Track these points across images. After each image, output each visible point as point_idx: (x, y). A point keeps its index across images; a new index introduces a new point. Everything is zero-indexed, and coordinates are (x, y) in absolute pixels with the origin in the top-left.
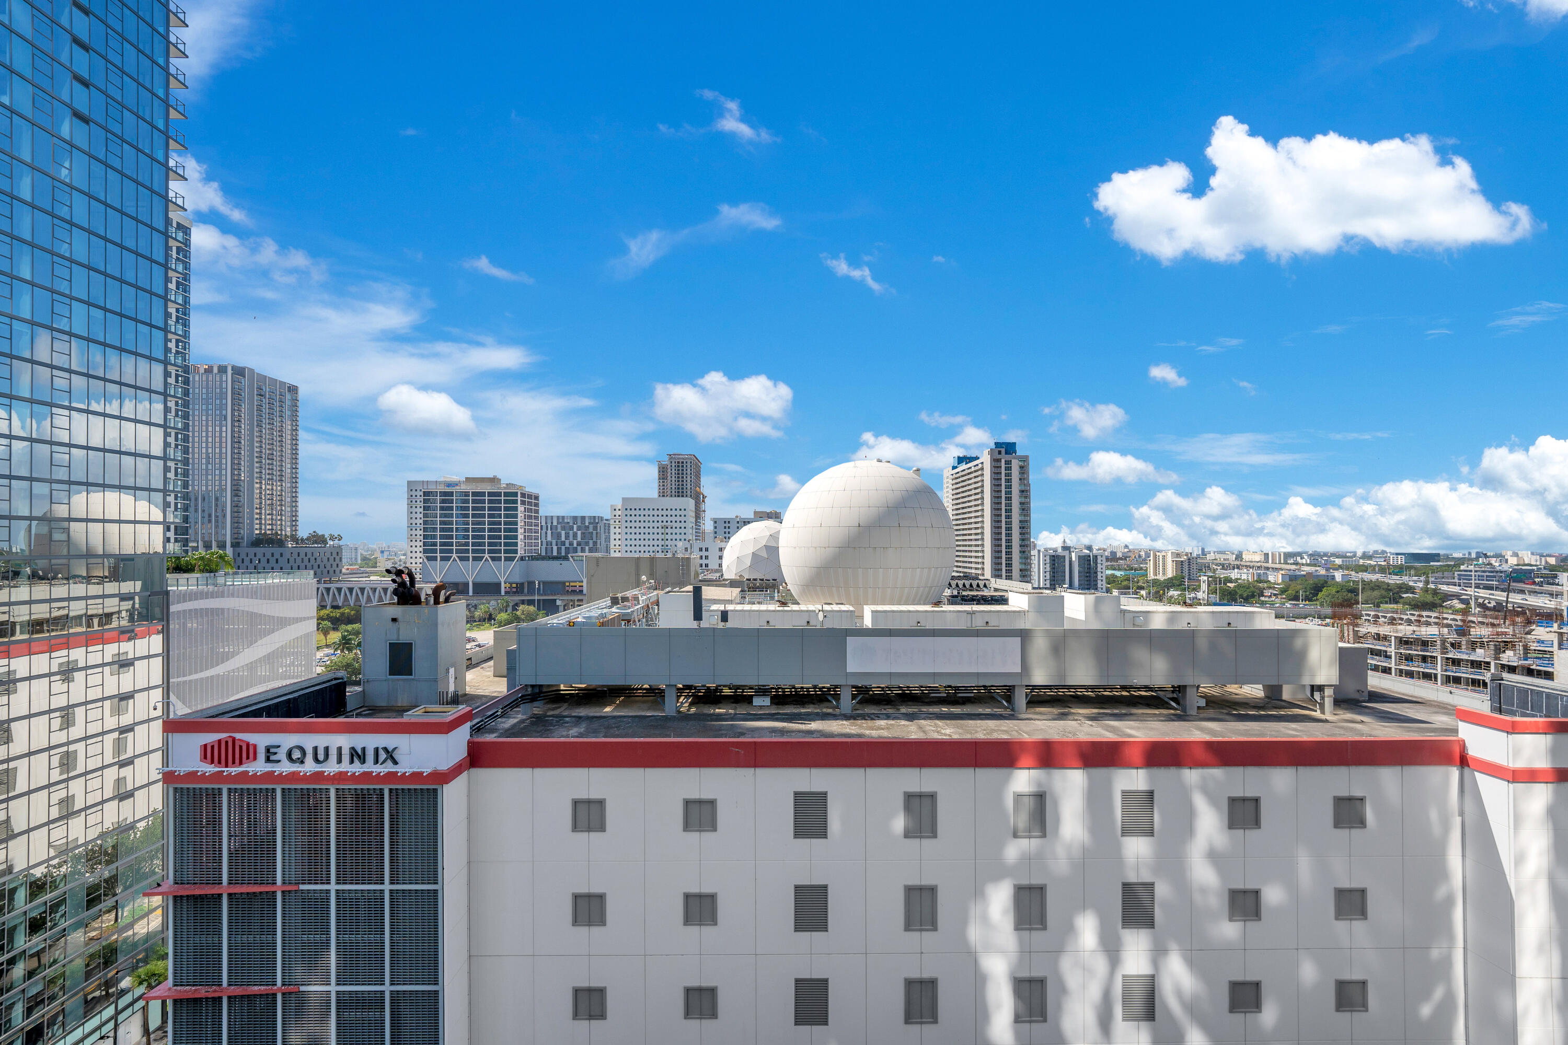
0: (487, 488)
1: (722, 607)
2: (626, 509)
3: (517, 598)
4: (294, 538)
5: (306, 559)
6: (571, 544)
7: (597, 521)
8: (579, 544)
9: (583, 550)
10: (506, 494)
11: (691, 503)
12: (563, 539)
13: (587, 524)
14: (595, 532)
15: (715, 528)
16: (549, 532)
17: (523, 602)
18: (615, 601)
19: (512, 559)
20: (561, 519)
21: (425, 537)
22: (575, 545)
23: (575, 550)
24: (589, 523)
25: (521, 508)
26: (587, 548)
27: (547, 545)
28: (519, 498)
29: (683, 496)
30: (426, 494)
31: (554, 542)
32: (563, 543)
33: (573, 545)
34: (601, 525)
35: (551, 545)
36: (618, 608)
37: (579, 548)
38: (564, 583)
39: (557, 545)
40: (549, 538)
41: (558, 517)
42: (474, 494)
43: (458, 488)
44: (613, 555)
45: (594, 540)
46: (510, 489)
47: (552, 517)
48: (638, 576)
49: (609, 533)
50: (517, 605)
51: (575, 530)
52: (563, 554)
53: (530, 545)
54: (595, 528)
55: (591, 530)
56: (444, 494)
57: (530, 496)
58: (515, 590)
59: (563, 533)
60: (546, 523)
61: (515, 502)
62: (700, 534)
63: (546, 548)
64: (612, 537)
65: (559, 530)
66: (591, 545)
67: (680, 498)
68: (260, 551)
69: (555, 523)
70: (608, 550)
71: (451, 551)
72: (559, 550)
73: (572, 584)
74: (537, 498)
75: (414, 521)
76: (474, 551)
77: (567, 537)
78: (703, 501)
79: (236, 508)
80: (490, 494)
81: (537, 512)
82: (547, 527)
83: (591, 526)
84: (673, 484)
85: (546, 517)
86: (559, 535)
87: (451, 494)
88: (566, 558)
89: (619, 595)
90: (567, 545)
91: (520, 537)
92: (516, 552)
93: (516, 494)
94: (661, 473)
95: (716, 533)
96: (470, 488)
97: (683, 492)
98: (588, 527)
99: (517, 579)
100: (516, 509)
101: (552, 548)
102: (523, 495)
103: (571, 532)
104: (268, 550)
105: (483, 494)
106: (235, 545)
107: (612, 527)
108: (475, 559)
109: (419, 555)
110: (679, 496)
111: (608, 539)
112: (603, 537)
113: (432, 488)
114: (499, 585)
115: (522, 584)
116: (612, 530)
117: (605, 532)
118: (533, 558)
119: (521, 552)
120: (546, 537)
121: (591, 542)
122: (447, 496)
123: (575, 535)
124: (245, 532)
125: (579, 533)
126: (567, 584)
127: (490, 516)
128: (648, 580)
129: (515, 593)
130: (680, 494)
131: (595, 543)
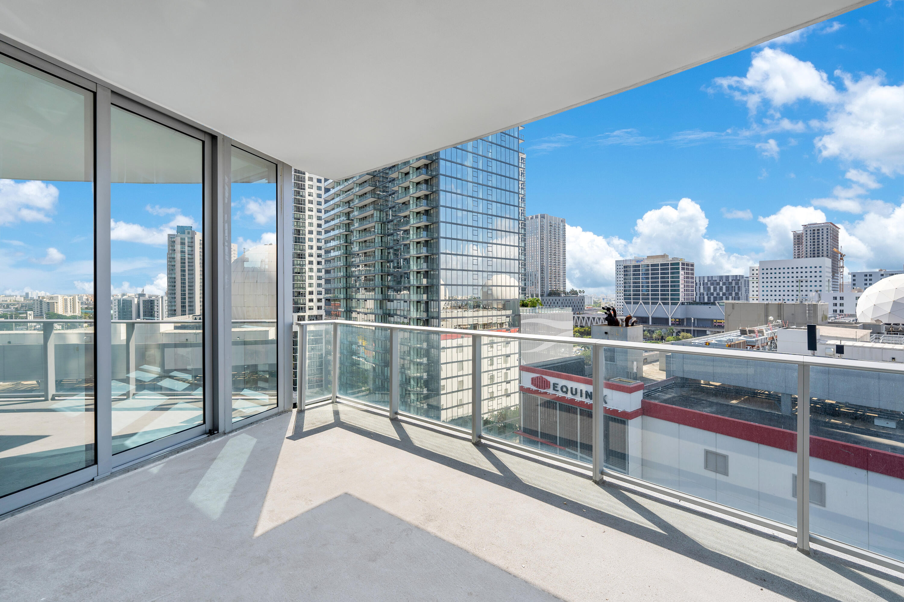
0: (660, 261)
1: (838, 343)
2: (763, 269)
3: (679, 328)
4: (564, 292)
5: (569, 302)
6: (718, 294)
7: (738, 278)
8: (724, 294)
9: (727, 299)
10: (672, 264)
11: (828, 262)
12: (712, 291)
13: (730, 281)
14: (737, 286)
15: (854, 280)
16: (702, 287)
17: (683, 331)
18: (743, 332)
19: (676, 304)
20: (710, 279)
21: (624, 290)
22: (721, 295)
23: (721, 299)
24: (732, 280)
25: (682, 272)
26: (730, 297)
27: (700, 295)
28: (680, 266)
29: (818, 256)
30: (625, 267)
31: (705, 293)
32: (712, 294)
33: (719, 295)
34: (742, 281)
35: (703, 295)
36: (744, 337)
37: (724, 297)
38: (712, 320)
39: (707, 295)
40: (702, 291)
41: (708, 277)
42: (652, 265)
43: (643, 262)
44: (751, 301)
45: (737, 291)
46: (674, 261)
47: (704, 277)
48: (767, 316)
49: (748, 286)
50: (679, 332)
51: (721, 285)
52: (712, 301)
53: (688, 295)
54: (737, 283)
55: (734, 285)
56: (635, 266)
57: (688, 265)
58: (678, 323)
59: (712, 287)
60: (700, 281)
61: (678, 269)
62: (836, 286)
63: (700, 297)
64: (751, 289)
65: (709, 285)
66: (734, 295)
67: (816, 258)
68: (551, 298)
69: (706, 281)
70: (747, 298)
71: (639, 299)
72: (709, 298)
73: (718, 321)
74: (692, 265)
75: (619, 282)
76: (652, 299)
77: (715, 289)
78: (842, 259)
79: (542, 278)
80: (662, 265)
81: (693, 274)
82: (700, 283)
83: (734, 282)
84: (809, 248)
85: (700, 277)
86: (709, 289)
87: (639, 266)
88: (714, 304)
89: (747, 329)
90: (715, 295)
91: (681, 290)
92: (678, 299)
93: (678, 264)
94: (796, 240)
95: (854, 284)
96: (650, 262)
97: (818, 253)
98: (731, 283)
99: (679, 316)
100: (678, 273)
101: (704, 297)
102: (683, 264)
103: (718, 287)
104: (554, 298)
105: (658, 265)
106: (542, 296)
107: (751, 283)
108: (653, 303)
109: (622, 301)
110: (814, 257)
111: (747, 291)
112: (743, 289)
113: (628, 264)
114: (668, 319)
115: (683, 320)
116: (751, 285)
117: (745, 286)
118: (690, 304)
119: (682, 300)
120: (700, 290)
121: (734, 293)
122: (637, 267)
123: (721, 289)
124: (545, 290)
125: (724, 287)
126: (715, 321)
127: (662, 278)
128: (775, 320)
129: (678, 325)
130: (816, 255)
131: (737, 294)
